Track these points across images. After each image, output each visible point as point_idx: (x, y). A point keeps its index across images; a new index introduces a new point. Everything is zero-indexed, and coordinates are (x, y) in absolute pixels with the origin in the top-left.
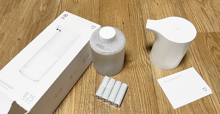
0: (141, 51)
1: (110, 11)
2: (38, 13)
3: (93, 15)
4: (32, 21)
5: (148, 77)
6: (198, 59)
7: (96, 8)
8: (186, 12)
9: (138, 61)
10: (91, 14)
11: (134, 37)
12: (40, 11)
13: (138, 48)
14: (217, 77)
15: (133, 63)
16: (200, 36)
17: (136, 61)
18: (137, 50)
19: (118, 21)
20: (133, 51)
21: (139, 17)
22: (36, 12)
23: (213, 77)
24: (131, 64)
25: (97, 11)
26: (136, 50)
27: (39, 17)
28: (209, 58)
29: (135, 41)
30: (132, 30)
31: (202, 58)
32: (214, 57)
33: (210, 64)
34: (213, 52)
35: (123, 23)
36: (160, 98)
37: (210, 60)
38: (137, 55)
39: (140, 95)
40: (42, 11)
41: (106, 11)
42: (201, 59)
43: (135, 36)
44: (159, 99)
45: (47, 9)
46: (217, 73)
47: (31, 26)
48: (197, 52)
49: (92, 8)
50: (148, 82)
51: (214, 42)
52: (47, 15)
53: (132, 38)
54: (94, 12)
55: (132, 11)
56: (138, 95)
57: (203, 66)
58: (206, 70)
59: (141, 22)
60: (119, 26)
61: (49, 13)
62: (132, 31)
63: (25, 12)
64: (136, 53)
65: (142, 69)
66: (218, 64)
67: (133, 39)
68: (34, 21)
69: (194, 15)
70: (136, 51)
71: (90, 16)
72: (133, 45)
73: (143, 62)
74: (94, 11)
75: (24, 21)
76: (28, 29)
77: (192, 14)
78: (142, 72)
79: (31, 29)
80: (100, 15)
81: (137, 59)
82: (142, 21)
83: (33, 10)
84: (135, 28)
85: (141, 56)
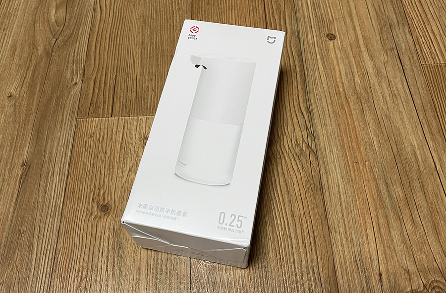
0: (295, 117)
2: (48, 29)
4: (35, 50)
5: (312, 182)
6: (432, 134)
7: (184, 8)
8: (409, 10)
9: (286, 143)
10: (172, 24)
12: (51, 23)
16: (440, 74)
17: (282, 143)
18: (286, 115)
22: (41, 25)
27: (49, 38)
36: (337, 230)
38: (286, 128)
39: (292, 223)
40: (56, 21)
42: (440, 133)
44: (336, 232)
45: (67, 17)
47: (33, 63)
48: (430, 114)
49: (172, 8)
50: (311, 191)
52: (68, 32)
55: (273, 13)
56: (288, 222)
59: (294, 40)
61: (72, 29)
63: (17, 26)
64: (283, 122)
65: (298, 161)
68: (41, 49)
69: (429, 16)
71: (170, 30)
73: (298, 145)
74: (180, 16)
75: (18, 50)
76: (28, 71)
77: (423, 15)
78: (296, 169)
79: (34, 71)
81: (285, 137)
82: (297, 39)
83: (35, 20)
85: (293, 129)
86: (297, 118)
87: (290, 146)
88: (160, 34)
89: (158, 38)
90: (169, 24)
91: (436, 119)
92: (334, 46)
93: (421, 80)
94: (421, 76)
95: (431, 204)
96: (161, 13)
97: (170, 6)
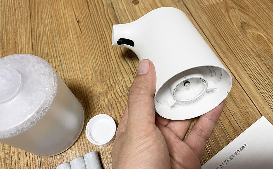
0: (122, 66)
1: (49, 4)
3: (20, 21)
6: (224, 53)
7: (24, 5)
9: (119, 89)
10: (15, 19)
11: (103, 44)
13: (115, 61)
14: (265, 78)
15: (110, 96)
16: (215, 10)
17: (115, 90)
18: (113, 67)
19: (68, 20)
20: (107, 70)
21: (105, 4)
23: (259, 79)
24: (106, 100)
25: (26, 10)
26: (111, 68)
28: (242, 45)
29: (106, 50)
30: (96, 30)
31: (229, 49)
32: (249, 42)
33: (246, 57)
34: (245, 33)
35: (78, 22)
37: (245, 48)
38: (116, 77)
41: (43, 6)
42: (229, 51)
43: (104, 40)
46: (263, 69)
48: (218, 39)
49: (15, 7)
51: (241, 13)
53: (100, 45)
54: (20, 14)
57: (236, 64)
58: (243, 71)
59: (110, 10)
60: (72, 29)
62: (97, 32)
64: (112, 73)
66: (259, 53)
67: (101, 48)
70: (111, 70)
71: (13, 23)
72: (105, 59)
74: (21, 12)
80: (32, 17)
81: (117, 85)
82: (112, 9)
84: (102, 25)
85: (122, 76)
86: (123, 67)
87: (122, 90)
88: (6, 28)
89: (3, 32)
90: (12, 19)
91: (223, 42)
92: (139, 8)
93: (204, 17)
94: (203, 14)
95: (242, 108)
96: (6, 13)
97: (13, 6)
